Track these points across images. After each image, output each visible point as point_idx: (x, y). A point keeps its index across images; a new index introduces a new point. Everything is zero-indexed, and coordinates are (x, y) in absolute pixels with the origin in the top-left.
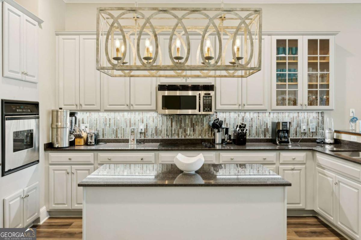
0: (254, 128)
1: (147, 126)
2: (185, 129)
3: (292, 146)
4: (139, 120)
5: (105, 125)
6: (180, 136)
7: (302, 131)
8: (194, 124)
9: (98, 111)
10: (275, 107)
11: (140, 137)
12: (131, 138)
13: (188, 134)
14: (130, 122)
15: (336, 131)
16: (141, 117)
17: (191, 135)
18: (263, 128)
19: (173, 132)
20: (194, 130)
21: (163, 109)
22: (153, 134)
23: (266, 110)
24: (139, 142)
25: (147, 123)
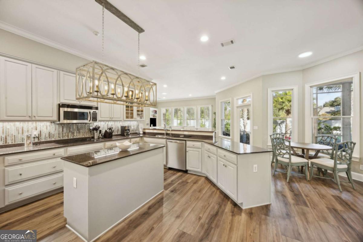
1: (40, 132)
2: (73, 132)
3: (131, 136)
4: (32, 128)
6: (69, 137)
8: (79, 129)
10: (125, 119)
11: (34, 141)
12: (27, 142)
13: (75, 135)
14: (23, 130)
15: (144, 129)
16: (35, 126)
17: (77, 136)
18: (117, 129)
19: (64, 135)
20: (79, 133)
21: (64, 120)
22: (47, 137)
23: (121, 121)
24: (35, 144)
25: (40, 130)
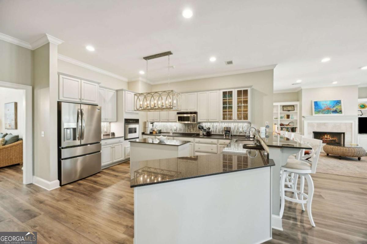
0: (218, 129)
1: (177, 128)
2: (190, 129)
5: (164, 127)
6: (188, 132)
7: (240, 131)
9: (159, 122)
10: (222, 120)
12: (170, 132)
13: (191, 131)
14: (170, 126)
16: (175, 124)
19: (186, 130)
20: (193, 130)
21: (179, 121)
22: (179, 131)
23: (218, 122)
24: (173, 133)
